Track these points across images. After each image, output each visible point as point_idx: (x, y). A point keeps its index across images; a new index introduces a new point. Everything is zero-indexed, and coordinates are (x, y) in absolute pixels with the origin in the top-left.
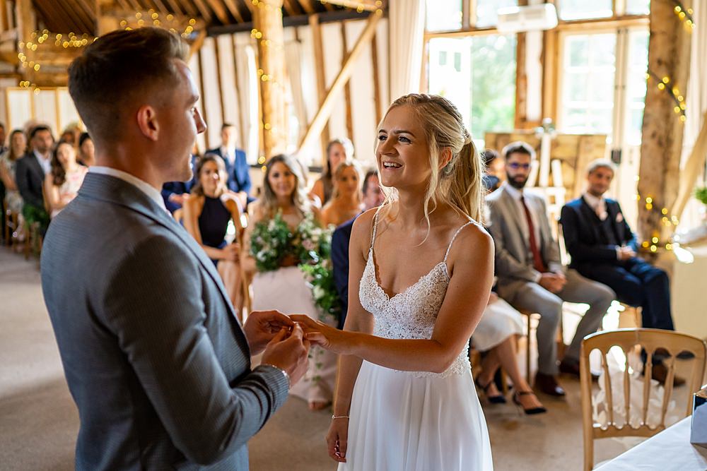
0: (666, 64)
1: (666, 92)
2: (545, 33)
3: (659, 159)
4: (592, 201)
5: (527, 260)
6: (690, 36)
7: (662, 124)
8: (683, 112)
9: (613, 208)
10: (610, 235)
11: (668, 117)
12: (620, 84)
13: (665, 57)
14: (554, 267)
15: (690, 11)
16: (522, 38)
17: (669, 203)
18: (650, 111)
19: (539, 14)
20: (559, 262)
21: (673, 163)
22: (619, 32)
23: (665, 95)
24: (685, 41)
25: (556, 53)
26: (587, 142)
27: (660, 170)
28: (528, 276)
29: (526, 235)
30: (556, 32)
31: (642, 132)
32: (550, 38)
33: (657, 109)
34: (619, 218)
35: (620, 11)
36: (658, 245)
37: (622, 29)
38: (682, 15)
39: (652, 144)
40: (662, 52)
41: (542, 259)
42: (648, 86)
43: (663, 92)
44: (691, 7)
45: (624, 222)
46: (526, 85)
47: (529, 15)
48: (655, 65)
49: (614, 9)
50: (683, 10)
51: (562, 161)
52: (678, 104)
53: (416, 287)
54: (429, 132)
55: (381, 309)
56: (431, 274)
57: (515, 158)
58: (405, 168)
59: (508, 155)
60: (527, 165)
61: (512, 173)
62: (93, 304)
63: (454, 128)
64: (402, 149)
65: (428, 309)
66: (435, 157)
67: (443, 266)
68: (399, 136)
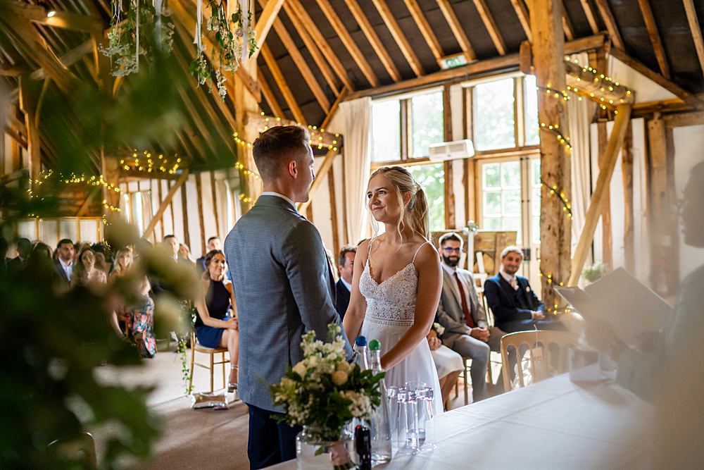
0: (555, 177)
1: (556, 195)
2: (466, 160)
3: (555, 245)
4: (507, 277)
5: (461, 319)
6: (570, 156)
7: (555, 220)
8: (570, 211)
9: (523, 283)
10: (522, 302)
11: (560, 215)
12: (525, 199)
13: (553, 171)
14: (481, 324)
15: (568, 139)
16: (448, 166)
17: (564, 278)
18: (545, 210)
19: (461, 147)
20: (485, 320)
21: (566, 248)
22: (521, 159)
23: (555, 198)
24: (567, 160)
25: (475, 177)
26: (502, 237)
27: (556, 252)
28: (462, 330)
29: (460, 301)
30: (475, 161)
31: (541, 226)
32: (471, 165)
33: (550, 209)
34: (528, 289)
35: (521, 144)
36: (558, 310)
37: (524, 157)
38: (563, 141)
39: (548, 234)
40: (552, 167)
41: (472, 318)
42: (542, 192)
43: (553, 195)
44: (569, 136)
45: (532, 292)
46: (454, 202)
47: (453, 148)
48: (547, 177)
49: (516, 142)
50: (563, 138)
51: (483, 253)
52: (565, 204)
53: (395, 277)
54: (394, 185)
55: (373, 292)
56: (404, 270)
57: (449, 244)
58: (386, 208)
59: (443, 241)
60: (458, 249)
61: (447, 254)
62: (274, 252)
63: (408, 180)
64: (382, 198)
65: (402, 290)
66: (400, 199)
67: (411, 265)
68: (379, 192)
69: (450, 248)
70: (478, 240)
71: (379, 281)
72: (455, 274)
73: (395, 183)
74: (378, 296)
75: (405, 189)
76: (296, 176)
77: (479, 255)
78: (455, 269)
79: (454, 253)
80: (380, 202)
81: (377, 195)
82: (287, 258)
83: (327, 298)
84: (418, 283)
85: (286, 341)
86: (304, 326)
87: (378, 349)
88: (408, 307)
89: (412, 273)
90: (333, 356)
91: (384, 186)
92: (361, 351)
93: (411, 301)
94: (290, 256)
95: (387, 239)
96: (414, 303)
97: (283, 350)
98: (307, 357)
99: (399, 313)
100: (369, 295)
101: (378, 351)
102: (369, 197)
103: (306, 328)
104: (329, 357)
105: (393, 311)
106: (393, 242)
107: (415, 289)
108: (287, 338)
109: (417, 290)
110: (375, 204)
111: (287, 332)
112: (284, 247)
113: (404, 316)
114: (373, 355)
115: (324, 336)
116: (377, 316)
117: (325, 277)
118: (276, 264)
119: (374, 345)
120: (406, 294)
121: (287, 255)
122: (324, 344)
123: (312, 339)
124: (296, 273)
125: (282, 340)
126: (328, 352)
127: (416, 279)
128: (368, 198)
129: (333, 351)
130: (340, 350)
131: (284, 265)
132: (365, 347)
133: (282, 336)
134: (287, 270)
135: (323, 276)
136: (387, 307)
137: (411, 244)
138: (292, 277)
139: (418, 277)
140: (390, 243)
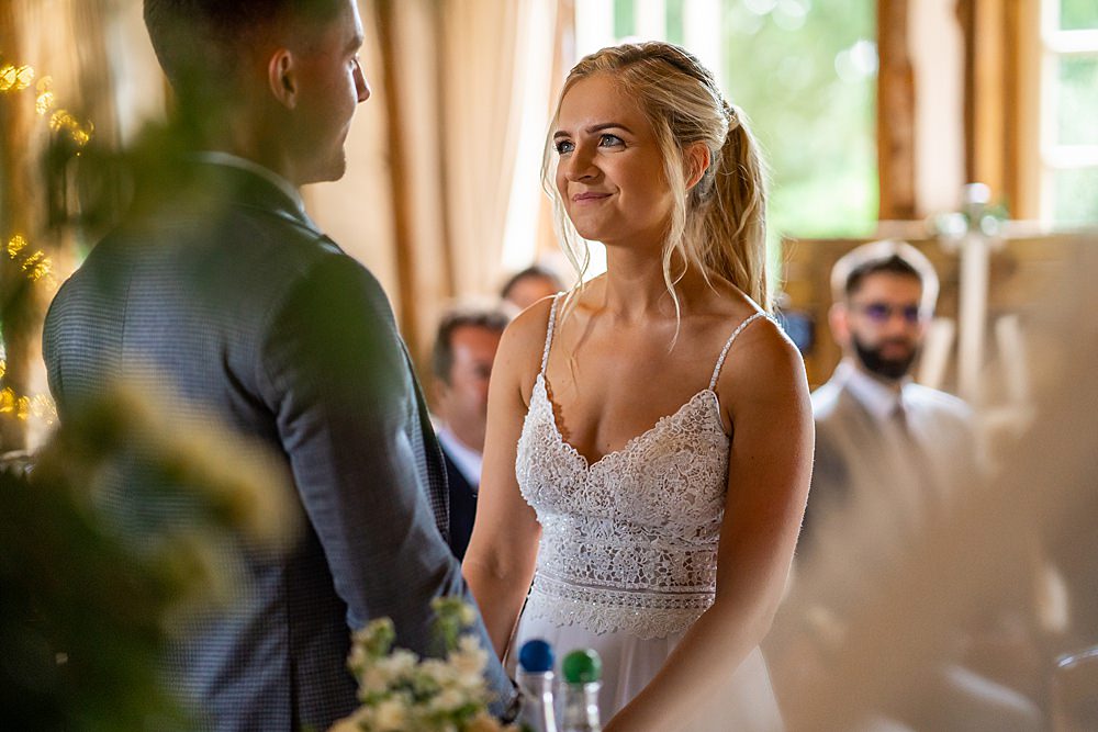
53: (649, 439)
54: (656, 119)
55: (570, 490)
56: (681, 414)
57: (876, 289)
58: (621, 198)
59: (855, 280)
60: (911, 312)
61: (870, 332)
62: (234, 361)
63: (702, 100)
64: (609, 162)
65: (676, 482)
66: (675, 167)
67: (707, 398)
68: (597, 138)
69: (879, 310)
70: (1003, 266)
71: (590, 451)
72: (899, 414)
73: (656, 110)
74: (589, 504)
75: (689, 133)
76: (292, 101)
77: (1008, 329)
78: (899, 392)
79: (896, 326)
80: (601, 175)
81: (590, 150)
82: (281, 383)
83: (418, 512)
84: (729, 458)
85: (280, 663)
86: (343, 607)
87: (591, 681)
88: (698, 541)
89: (712, 423)
90: (450, 700)
91: (618, 120)
92: (536, 691)
93: (707, 521)
94: (292, 375)
95: (614, 304)
96: (715, 527)
97: (268, 692)
98: (372, 701)
99: (665, 564)
100: (554, 503)
101: (593, 688)
102: (560, 148)
103: (350, 614)
104: (438, 703)
105: (645, 556)
106: (638, 313)
107: (719, 478)
108: (284, 651)
109: (726, 482)
110: (585, 179)
111: (285, 629)
112: (269, 347)
113: (682, 574)
114: (577, 698)
115: (420, 637)
116: (586, 577)
117: (409, 436)
118: (240, 402)
119: (579, 669)
120: (692, 498)
121: (281, 371)
122: (420, 661)
123: (382, 647)
124: (311, 433)
125: (268, 659)
126: (430, 687)
127: (724, 442)
128: (556, 155)
129: (451, 684)
130: (472, 680)
131: (270, 403)
132: (548, 676)
133: (266, 646)
134: (280, 420)
135: (402, 439)
136: (624, 543)
137: (702, 320)
138: (301, 444)
139: (730, 437)
140: (624, 315)
